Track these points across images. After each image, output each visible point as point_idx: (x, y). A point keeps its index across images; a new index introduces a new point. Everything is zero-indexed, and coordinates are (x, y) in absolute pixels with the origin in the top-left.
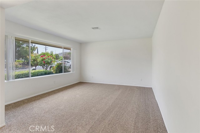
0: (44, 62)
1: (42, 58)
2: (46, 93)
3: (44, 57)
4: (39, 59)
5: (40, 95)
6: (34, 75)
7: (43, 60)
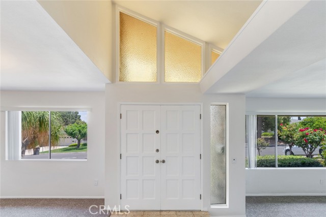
0: (305, 140)
1: (300, 134)
2: (303, 197)
3: (306, 132)
4: (297, 135)
5: (291, 197)
6: (283, 164)
7: (303, 137)
